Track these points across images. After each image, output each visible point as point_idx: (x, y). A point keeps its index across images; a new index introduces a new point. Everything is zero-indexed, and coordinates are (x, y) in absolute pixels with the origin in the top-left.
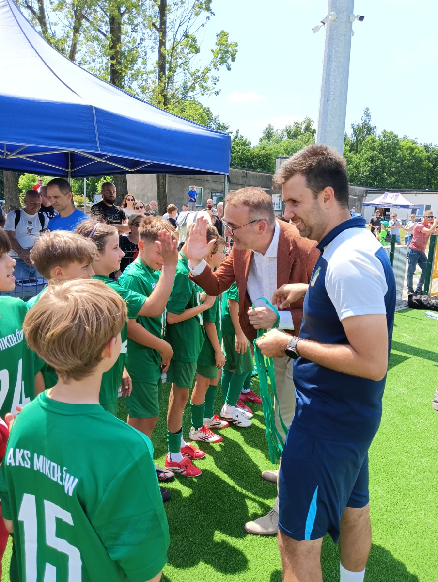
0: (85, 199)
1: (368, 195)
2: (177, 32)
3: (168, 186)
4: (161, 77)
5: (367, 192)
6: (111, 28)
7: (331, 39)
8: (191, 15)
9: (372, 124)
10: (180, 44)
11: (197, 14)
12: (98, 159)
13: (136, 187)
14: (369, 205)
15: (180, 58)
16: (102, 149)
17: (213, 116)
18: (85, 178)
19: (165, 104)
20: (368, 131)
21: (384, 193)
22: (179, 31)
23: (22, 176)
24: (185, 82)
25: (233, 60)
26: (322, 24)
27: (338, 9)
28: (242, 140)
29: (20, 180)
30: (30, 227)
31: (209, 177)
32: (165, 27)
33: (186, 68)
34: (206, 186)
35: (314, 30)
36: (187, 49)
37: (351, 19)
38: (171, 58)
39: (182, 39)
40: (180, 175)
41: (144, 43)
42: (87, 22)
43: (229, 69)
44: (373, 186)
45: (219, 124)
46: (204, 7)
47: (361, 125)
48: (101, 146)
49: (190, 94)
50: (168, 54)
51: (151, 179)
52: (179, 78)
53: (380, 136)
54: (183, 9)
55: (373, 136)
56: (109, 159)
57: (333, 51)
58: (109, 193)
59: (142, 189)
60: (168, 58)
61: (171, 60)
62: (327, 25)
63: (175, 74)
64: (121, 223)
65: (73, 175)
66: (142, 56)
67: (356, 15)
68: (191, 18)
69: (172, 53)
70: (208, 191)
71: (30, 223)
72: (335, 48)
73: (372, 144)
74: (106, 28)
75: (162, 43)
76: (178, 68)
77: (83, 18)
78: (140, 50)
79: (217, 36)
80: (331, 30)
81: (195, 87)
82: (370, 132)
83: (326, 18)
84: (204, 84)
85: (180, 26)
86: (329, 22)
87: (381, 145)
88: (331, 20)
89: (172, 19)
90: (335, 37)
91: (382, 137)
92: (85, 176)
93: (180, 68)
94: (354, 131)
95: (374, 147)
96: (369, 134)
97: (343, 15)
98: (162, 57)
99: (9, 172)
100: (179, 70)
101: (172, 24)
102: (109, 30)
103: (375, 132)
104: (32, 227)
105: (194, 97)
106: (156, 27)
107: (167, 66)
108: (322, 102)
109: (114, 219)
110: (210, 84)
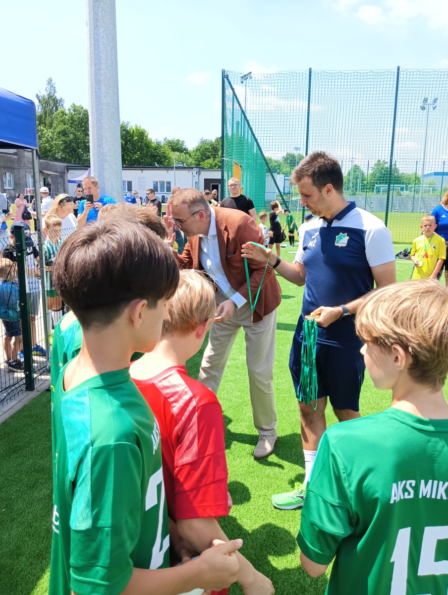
1: (70, 171)
5: (68, 169)
14: (72, 182)
20: (54, 103)
21: (88, 169)
47: (47, 96)
53: (70, 110)
55: (62, 109)
73: (63, 118)
82: (57, 104)
87: (71, 118)
94: (41, 102)
103: (63, 105)
108: (93, 70)
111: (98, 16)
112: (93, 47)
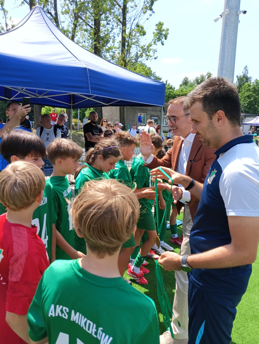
0: (79, 121)
1: (246, 118)
2: (132, 24)
3: (126, 113)
4: (123, 51)
5: (245, 116)
6: (95, 23)
7: (226, 25)
8: (141, 14)
9: (249, 76)
10: (134, 31)
11: (144, 13)
12: (88, 98)
13: (107, 114)
14: (246, 124)
15: (134, 39)
16: (92, 92)
17: (153, 72)
18: (79, 109)
19: (125, 66)
20: (246, 80)
21: (256, 117)
22: (133, 23)
23: (43, 108)
24: (137, 53)
25: (166, 39)
26: (220, 17)
27: (230, 7)
28: (170, 86)
29: (42, 110)
30: (48, 137)
31: (150, 108)
32: (126, 21)
33: (138, 44)
34: (148, 113)
35: (216, 21)
36: (138, 34)
37: (238, 13)
38: (129, 39)
39: (136, 28)
40: (133, 107)
41: (114, 31)
42: (81, 20)
43: (163, 45)
44: (249, 113)
45: (156, 77)
46: (149, 8)
47: (242, 76)
48: (92, 91)
49: (140, 60)
50: (127, 37)
51: (116, 109)
52: (134, 50)
53: (254, 83)
54: (136, 11)
55: (249, 83)
56: (95, 98)
57: (227, 33)
58: (93, 117)
59: (111, 115)
60: (127, 39)
61: (129, 40)
62: (224, 17)
63: (131, 48)
64: (100, 135)
65: (74, 107)
66: (112, 38)
67: (241, 11)
68: (141, 15)
69: (129, 36)
70: (149, 116)
71: (48, 134)
72: (228, 31)
73: (248, 88)
74: (92, 23)
75: (124, 31)
76: (133, 45)
77: (79, 18)
78: (111, 35)
79: (156, 25)
80: (226, 20)
81: (143, 55)
82: (247, 80)
83: (223, 13)
84: (148, 54)
85: (134, 20)
86: (225, 15)
87: (254, 88)
88: (226, 14)
89: (129, 16)
90: (228, 24)
91: (255, 83)
92: (79, 108)
93: (134, 45)
94: (238, 79)
95: (249, 89)
96: (247, 82)
97: (233, 11)
98: (123, 38)
99: (37, 106)
100: (133, 46)
101: (130, 19)
102: (93, 24)
103: (251, 81)
104: (49, 136)
105: (141, 62)
106: (120, 22)
107: (126, 44)
108: (220, 63)
109: (96, 132)
110: (151, 53)
111: (226, 33)
112: (221, 50)
